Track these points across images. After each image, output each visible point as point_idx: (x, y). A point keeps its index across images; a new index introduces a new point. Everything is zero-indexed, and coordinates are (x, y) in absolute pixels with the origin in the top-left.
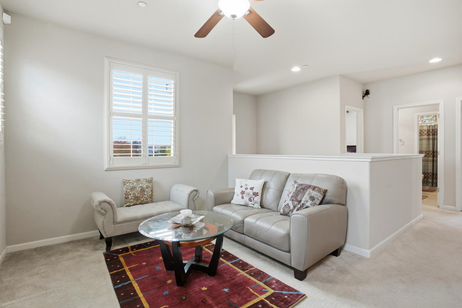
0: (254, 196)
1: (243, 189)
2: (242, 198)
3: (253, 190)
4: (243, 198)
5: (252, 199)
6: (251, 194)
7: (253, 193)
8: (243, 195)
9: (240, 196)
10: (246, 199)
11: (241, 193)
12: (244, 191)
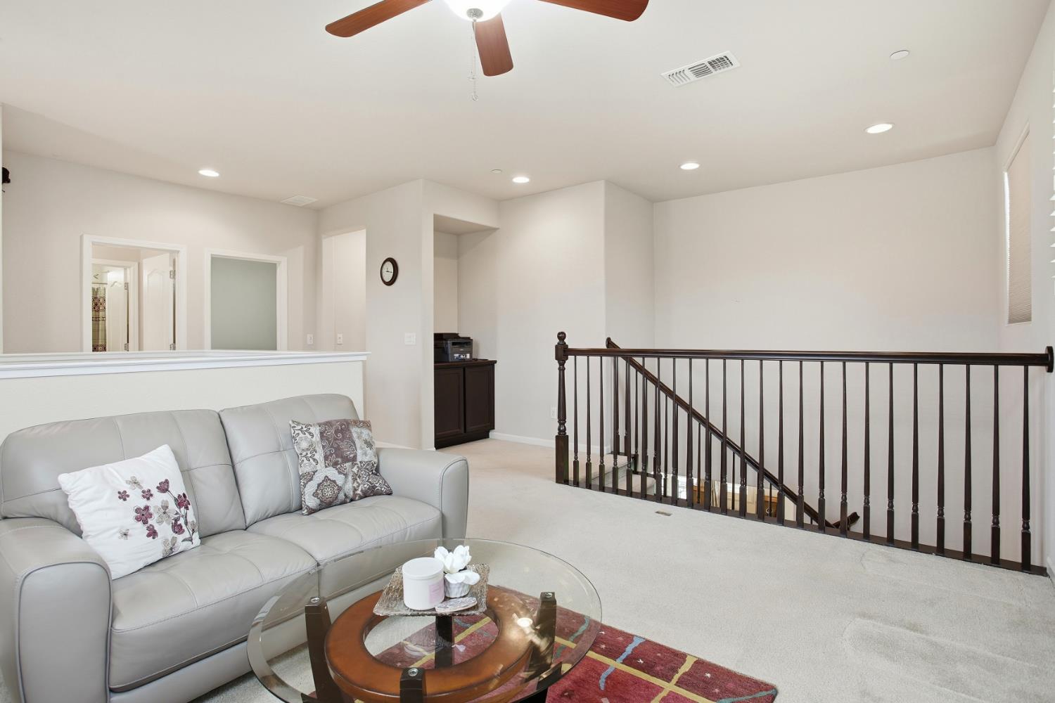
0: (183, 509)
1: (137, 501)
2: (149, 535)
3: (169, 489)
4: (153, 533)
5: (181, 521)
6: (173, 506)
7: (176, 500)
8: (150, 522)
9: (141, 529)
10: (165, 530)
11: (138, 519)
12: (147, 508)
